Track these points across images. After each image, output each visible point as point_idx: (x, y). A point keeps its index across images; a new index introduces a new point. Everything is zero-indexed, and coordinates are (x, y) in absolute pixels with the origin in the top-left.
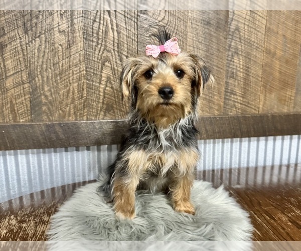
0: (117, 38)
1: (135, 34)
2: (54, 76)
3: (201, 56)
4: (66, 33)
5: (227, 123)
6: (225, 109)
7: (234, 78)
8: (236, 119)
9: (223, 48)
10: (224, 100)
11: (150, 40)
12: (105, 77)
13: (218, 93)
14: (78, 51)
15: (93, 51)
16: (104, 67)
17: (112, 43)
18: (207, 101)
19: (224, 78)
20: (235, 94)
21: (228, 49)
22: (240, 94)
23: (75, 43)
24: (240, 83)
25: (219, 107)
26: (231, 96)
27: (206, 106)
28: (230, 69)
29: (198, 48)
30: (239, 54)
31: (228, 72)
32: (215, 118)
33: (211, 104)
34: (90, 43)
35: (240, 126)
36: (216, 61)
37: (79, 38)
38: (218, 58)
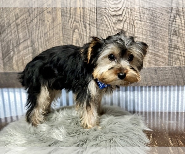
2: (44, 41)
3: (146, 19)
4: (51, 13)
5: (170, 72)
6: (170, 61)
7: (177, 35)
8: (179, 69)
9: (166, 11)
10: (169, 54)
11: (106, 11)
12: (75, 40)
13: (163, 48)
14: (58, 24)
15: (67, 23)
16: (74, 33)
17: (79, 16)
18: (153, 55)
19: (168, 36)
20: (179, 49)
21: (170, 11)
22: (183, 48)
23: (56, 19)
24: (182, 39)
25: (164, 60)
26: (174, 50)
27: (152, 59)
28: (173, 28)
29: (144, 13)
30: (181, 15)
31: (171, 31)
32: (159, 68)
33: (156, 57)
34: (65, 18)
35: (182, 75)
36: (159, 22)
37: (58, 15)
38: (161, 19)
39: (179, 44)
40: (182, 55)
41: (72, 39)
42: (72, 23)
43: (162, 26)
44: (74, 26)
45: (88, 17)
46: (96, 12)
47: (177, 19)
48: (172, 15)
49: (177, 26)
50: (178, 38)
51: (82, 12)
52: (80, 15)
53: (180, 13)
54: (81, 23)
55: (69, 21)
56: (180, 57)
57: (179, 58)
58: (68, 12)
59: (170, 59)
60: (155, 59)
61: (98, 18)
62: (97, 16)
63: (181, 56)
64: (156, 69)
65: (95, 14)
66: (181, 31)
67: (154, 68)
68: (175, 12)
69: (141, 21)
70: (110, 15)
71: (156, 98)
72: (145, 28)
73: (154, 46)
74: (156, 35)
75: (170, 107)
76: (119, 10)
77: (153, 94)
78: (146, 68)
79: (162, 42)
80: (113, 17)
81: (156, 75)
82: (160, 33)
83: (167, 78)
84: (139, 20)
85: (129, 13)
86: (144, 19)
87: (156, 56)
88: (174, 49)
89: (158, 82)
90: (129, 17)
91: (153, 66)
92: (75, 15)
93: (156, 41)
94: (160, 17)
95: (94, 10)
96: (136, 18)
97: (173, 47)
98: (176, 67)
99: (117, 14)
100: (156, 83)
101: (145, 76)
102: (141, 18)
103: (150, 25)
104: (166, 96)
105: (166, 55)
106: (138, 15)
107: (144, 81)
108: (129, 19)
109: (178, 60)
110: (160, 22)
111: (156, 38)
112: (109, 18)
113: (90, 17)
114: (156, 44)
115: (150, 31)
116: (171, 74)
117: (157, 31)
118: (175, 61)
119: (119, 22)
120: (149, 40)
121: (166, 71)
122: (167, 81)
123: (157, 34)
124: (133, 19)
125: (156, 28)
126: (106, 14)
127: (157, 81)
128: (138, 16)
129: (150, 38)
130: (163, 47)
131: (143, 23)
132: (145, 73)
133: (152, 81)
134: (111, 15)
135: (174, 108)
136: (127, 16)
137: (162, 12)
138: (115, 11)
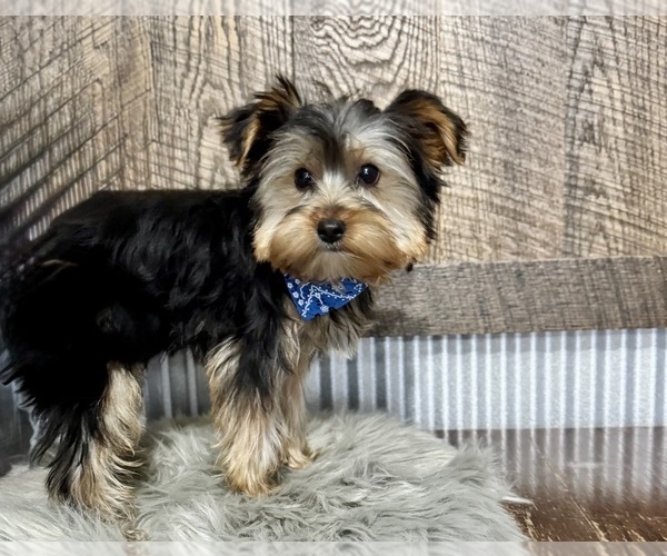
0: (237, 48)
1: (284, 32)
3: (484, 80)
4: (111, 49)
5: (573, 280)
6: (570, 239)
7: (597, 141)
8: (604, 268)
9: (554, 52)
10: (565, 212)
11: (328, 44)
12: (209, 158)
13: (545, 192)
14: (139, 93)
15: (178, 90)
16: (204, 132)
17: (225, 62)
18: (507, 216)
19: (562, 143)
20: (602, 193)
21: (570, 52)
22: (617, 190)
23: (132, 74)
24: (615, 157)
25: (550, 234)
26: (587, 198)
27: (505, 232)
28: (580, 116)
29: (473, 56)
30: (608, 66)
31: (575, 125)
32: (533, 264)
33: (520, 225)
34: (170, 68)
35: (617, 289)
36: (531, 91)
37: (141, 58)
38: (537, 82)
39: (603, 174)
40: (616, 215)
41: (199, 154)
42: (197, 91)
43: (541, 105)
44: (205, 102)
45: (260, 66)
46: (289, 49)
47: (593, 80)
48: (578, 67)
49: (596, 109)
50: (598, 153)
51: (234, 47)
52: (228, 59)
53: (606, 61)
54: (233, 94)
55: (182, 83)
56: (608, 224)
57: (602, 228)
58: (181, 46)
59: (570, 231)
60: (517, 231)
61: (298, 74)
62: (293, 65)
63: (612, 218)
64: (523, 269)
65: (288, 57)
66: (609, 126)
67: (515, 263)
68: (589, 56)
69: (462, 87)
70: (344, 63)
71: (518, 376)
72: (479, 113)
73: (512, 183)
74: (518, 141)
75: (569, 411)
76: (378, 44)
77: (510, 364)
78: (483, 267)
79: (541, 166)
80: (359, 71)
81: (521, 293)
82: (536, 134)
83: (562, 304)
84: (454, 84)
85: (419, 57)
86: (473, 80)
87: (520, 220)
88: (586, 195)
89: (530, 319)
90: (418, 71)
91: (508, 258)
92: (208, 61)
93: (520, 164)
94: (532, 71)
95: (284, 42)
96: (443, 77)
97: (580, 188)
98: (594, 262)
99: (371, 59)
100: (521, 320)
101: (478, 297)
102: (462, 75)
103: (495, 102)
104: (555, 370)
105: (558, 217)
106: (451, 64)
107: (478, 313)
108: (417, 78)
109: (601, 234)
110: (535, 91)
111: (518, 151)
112: (342, 74)
113: (269, 68)
114: (518, 175)
115: (496, 125)
116: (577, 288)
117: (524, 127)
118: (590, 237)
119: (381, 88)
120: (494, 159)
121: (559, 274)
122: (562, 315)
123: (521, 137)
124: (434, 78)
125: (519, 116)
126: (328, 57)
127: (525, 312)
128: (450, 68)
129: (497, 150)
130: (545, 188)
131: (471, 94)
132: (482, 285)
133: (508, 315)
134: (350, 63)
135: (584, 414)
136: (412, 69)
137: (541, 57)
138: (363, 46)
